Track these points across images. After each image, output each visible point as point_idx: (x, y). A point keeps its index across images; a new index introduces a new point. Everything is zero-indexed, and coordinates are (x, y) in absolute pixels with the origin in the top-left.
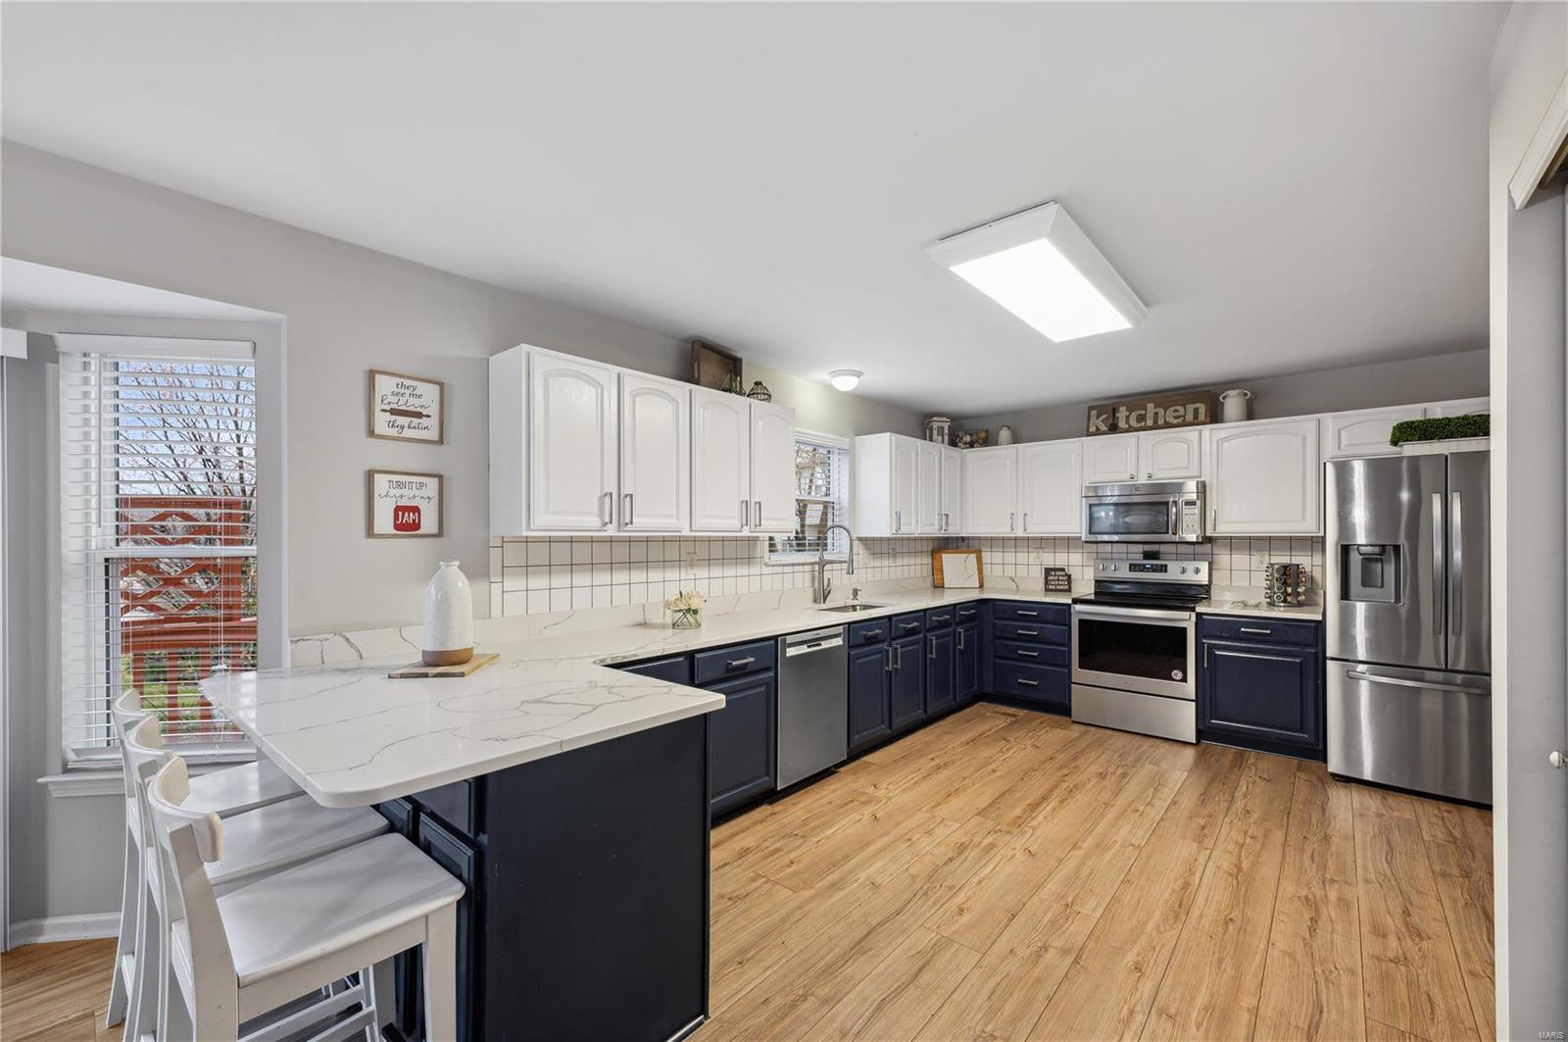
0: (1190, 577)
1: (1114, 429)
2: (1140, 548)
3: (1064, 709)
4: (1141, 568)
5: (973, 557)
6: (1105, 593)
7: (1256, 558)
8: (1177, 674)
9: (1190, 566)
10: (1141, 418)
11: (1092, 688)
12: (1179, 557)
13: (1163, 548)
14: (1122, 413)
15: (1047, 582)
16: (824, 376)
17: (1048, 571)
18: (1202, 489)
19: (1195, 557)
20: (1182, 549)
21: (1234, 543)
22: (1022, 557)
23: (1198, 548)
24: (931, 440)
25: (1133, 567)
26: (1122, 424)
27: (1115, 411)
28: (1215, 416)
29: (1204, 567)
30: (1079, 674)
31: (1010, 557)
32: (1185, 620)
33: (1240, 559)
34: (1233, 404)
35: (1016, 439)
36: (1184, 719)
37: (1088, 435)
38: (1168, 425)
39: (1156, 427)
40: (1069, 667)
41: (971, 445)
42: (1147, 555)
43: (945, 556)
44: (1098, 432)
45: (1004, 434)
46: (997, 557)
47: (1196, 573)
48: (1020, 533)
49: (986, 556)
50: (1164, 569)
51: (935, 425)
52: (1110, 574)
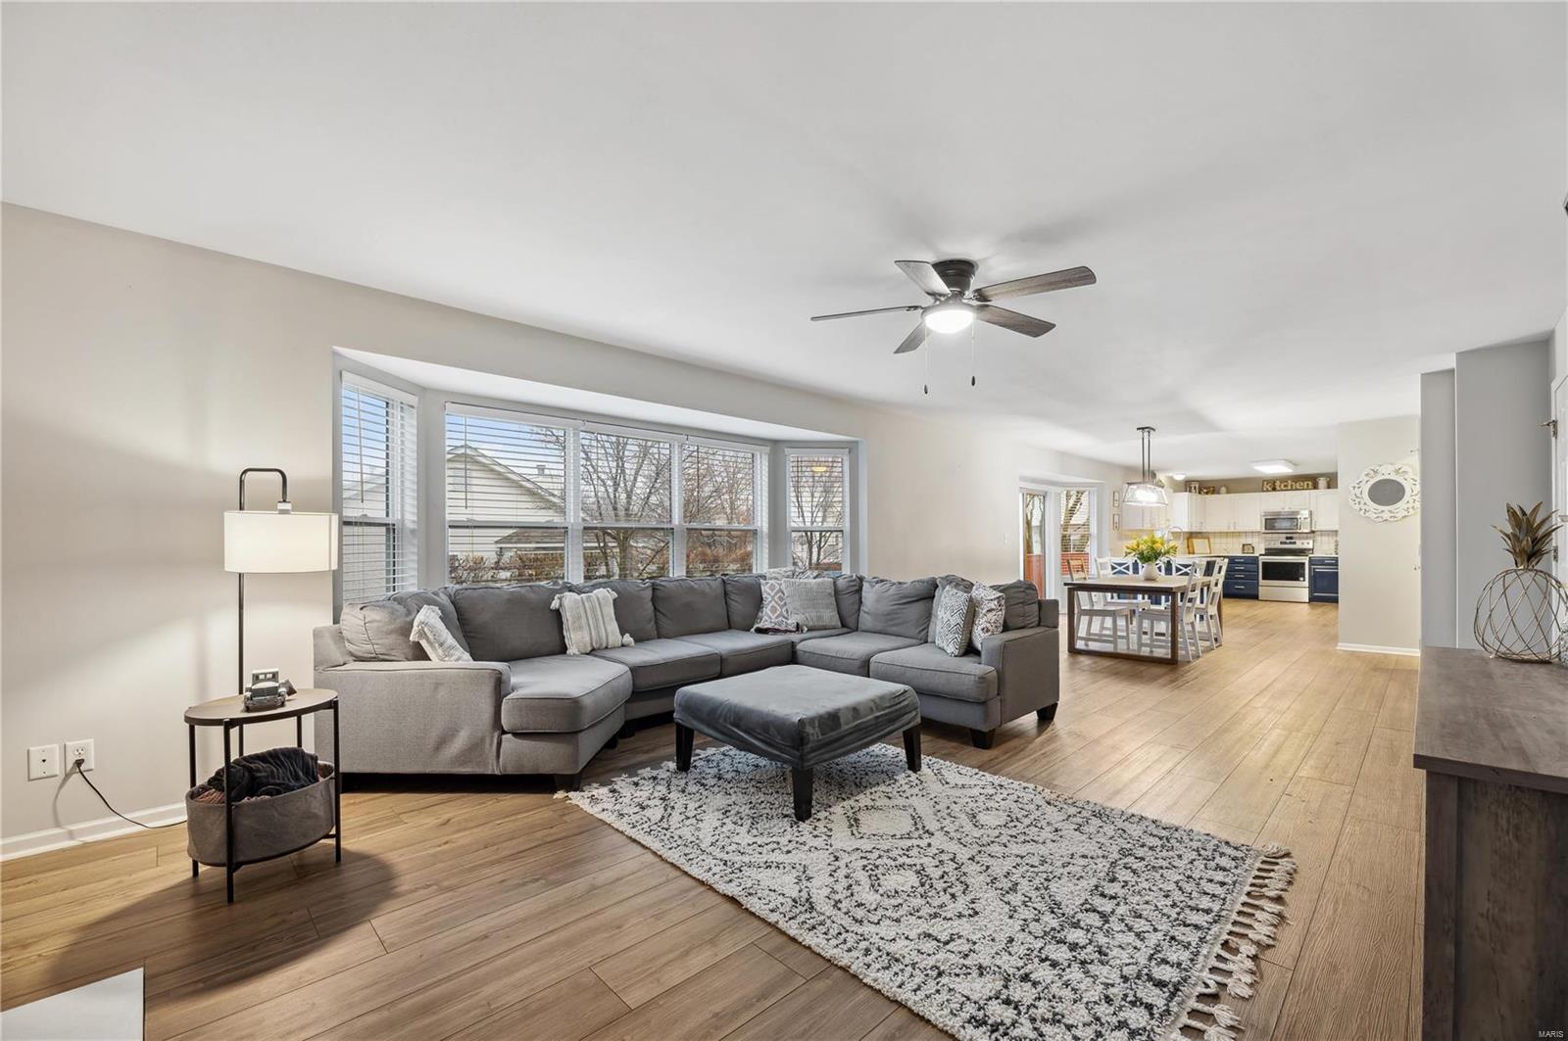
0: (1305, 546)
1: (1274, 489)
2: (1285, 535)
3: (1255, 597)
4: (1286, 543)
5: (1206, 541)
6: (1269, 552)
7: (1330, 538)
8: (1302, 579)
9: (1305, 541)
10: (1285, 486)
11: (1266, 587)
12: (1300, 538)
13: (1294, 535)
14: (1278, 483)
15: (1243, 550)
16: (1170, 475)
17: (1244, 545)
18: (1311, 513)
19: (1307, 538)
20: (1302, 535)
21: (1323, 533)
22: (1230, 540)
23: (1309, 535)
24: (1190, 491)
25: (1281, 543)
26: (1278, 488)
27: (1275, 482)
28: (1315, 487)
29: (1311, 542)
30: (1262, 582)
31: (1224, 540)
32: (1305, 560)
33: (1325, 538)
34: (1322, 482)
35: (1228, 492)
36: (1305, 595)
37: (1264, 491)
38: (1297, 489)
39: (1292, 490)
40: (1258, 580)
41: (1207, 493)
42: (1287, 538)
43: (1194, 541)
44: (1267, 491)
45: (1223, 489)
46: (1218, 540)
47: (1307, 544)
48: (1232, 530)
49: (1212, 540)
50: (1295, 543)
51: (1193, 486)
52: (1272, 546)
